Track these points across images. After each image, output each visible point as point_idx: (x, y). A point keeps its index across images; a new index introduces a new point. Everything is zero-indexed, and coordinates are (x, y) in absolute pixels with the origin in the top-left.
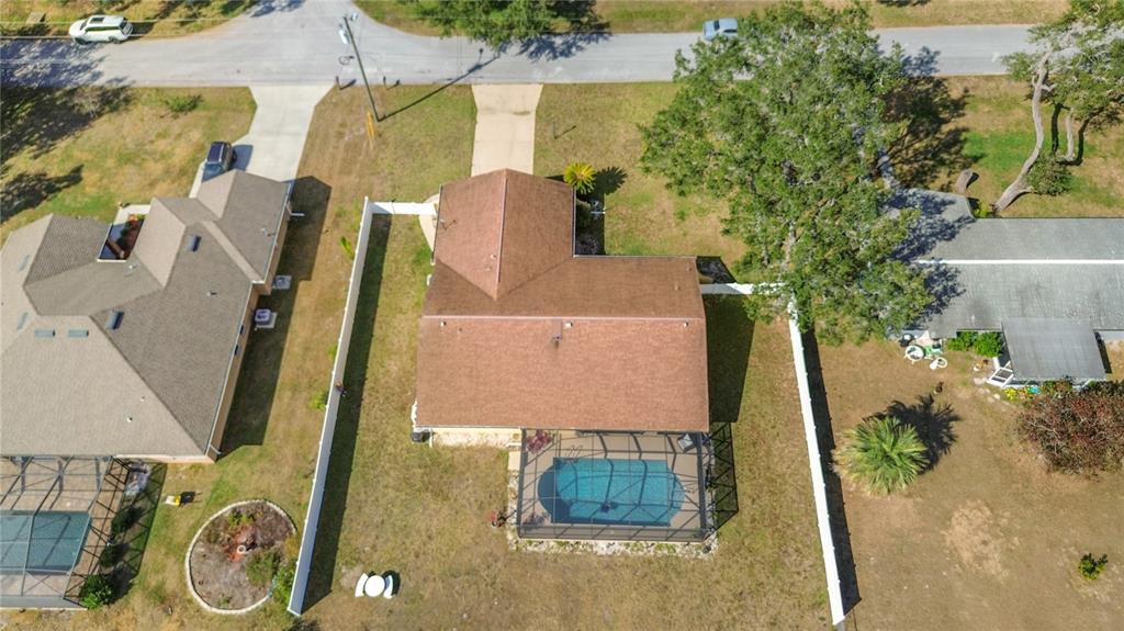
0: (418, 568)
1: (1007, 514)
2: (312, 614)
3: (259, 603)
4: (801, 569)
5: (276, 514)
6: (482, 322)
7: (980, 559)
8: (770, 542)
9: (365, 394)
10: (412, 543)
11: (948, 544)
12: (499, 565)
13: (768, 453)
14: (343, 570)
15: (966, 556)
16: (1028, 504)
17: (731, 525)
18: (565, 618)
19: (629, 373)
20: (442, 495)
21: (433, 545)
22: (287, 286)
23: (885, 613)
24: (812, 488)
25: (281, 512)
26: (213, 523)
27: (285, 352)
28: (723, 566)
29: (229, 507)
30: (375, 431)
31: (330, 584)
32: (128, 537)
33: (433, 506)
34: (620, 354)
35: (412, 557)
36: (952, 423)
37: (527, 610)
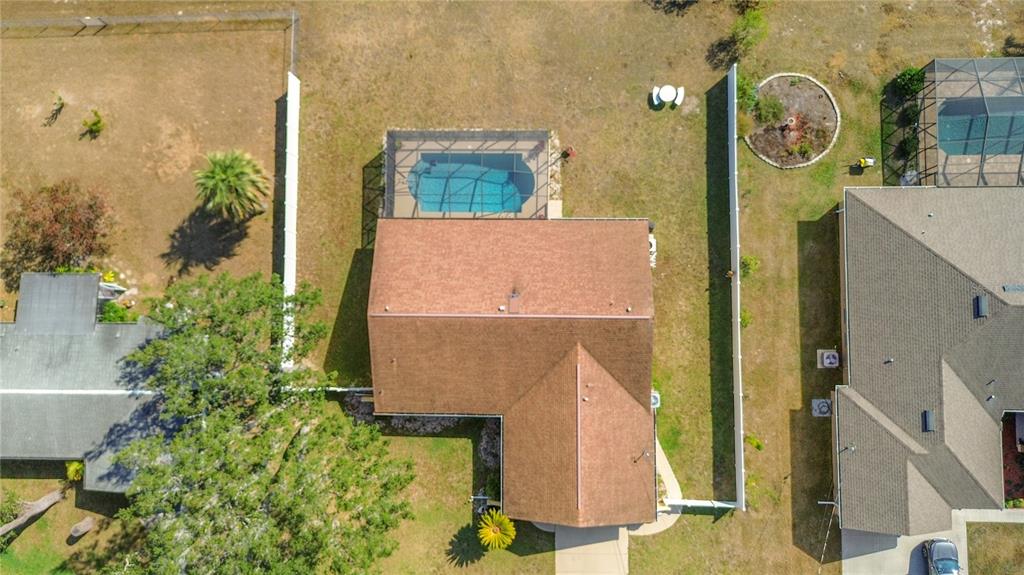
0: (634, 114)
1: (145, 170)
2: (718, 76)
3: (765, 82)
4: (318, 121)
5: (768, 156)
6: (589, 312)
7: (177, 134)
8: (340, 142)
9: (707, 274)
10: (642, 135)
11: (198, 146)
12: (564, 119)
13: (331, 220)
14: (698, 110)
15: (186, 137)
16: (125, 179)
17: (370, 156)
18: (509, 80)
19: (446, 266)
20: (622, 177)
21: (624, 133)
22: (815, 403)
23: (259, 92)
24: (299, 188)
25: (764, 158)
26: (825, 148)
27: (798, 321)
28: (380, 121)
29: (813, 161)
30: (690, 236)
31: (708, 100)
32: (900, 134)
33: (627, 167)
34: (454, 283)
35: (640, 122)
36: (167, 251)
37: (540, 85)
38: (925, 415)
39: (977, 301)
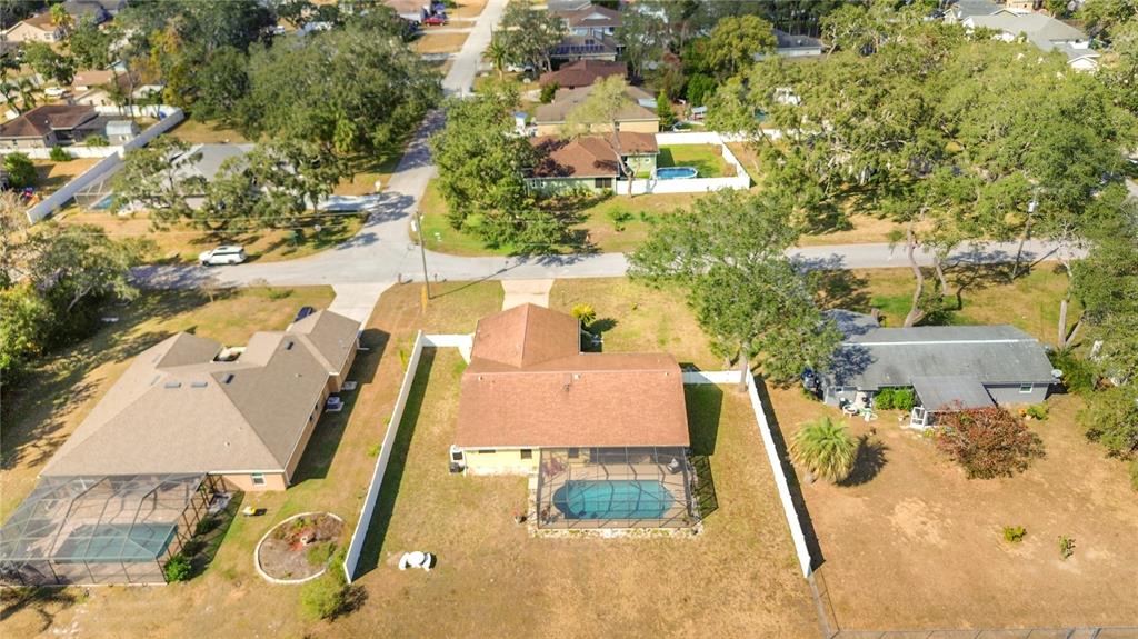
0: (452, 551)
1: (940, 505)
2: (361, 581)
3: (316, 576)
4: (774, 544)
5: (335, 520)
6: (509, 376)
7: (921, 534)
8: (747, 527)
9: (411, 447)
10: (448, 535)
11: (893, 524)
12: (521, 547)
13: (741, 473)
14: (389, 554)
15: (910, 532)
16: (956, 499)
17: (715, 516)
18: (576, 579)
19: (625, 407)
20: (470, 504)
21: (465, 536)
22: (353, 387)
23: (848, 569)
24: (778, 493)
25: (339, 519)
26: (281, 526)
27: (348, 425)
28: (709, 543)
29: (295, 516)
30: (420, 468)
31: (376, 562)
32: (208, 538)
33: (465, 512)
34: (616, 395)
35: (448, 544)
36: (884, 452)
37: (545, 575)
38: (289, 348)
39: (228, 381)
